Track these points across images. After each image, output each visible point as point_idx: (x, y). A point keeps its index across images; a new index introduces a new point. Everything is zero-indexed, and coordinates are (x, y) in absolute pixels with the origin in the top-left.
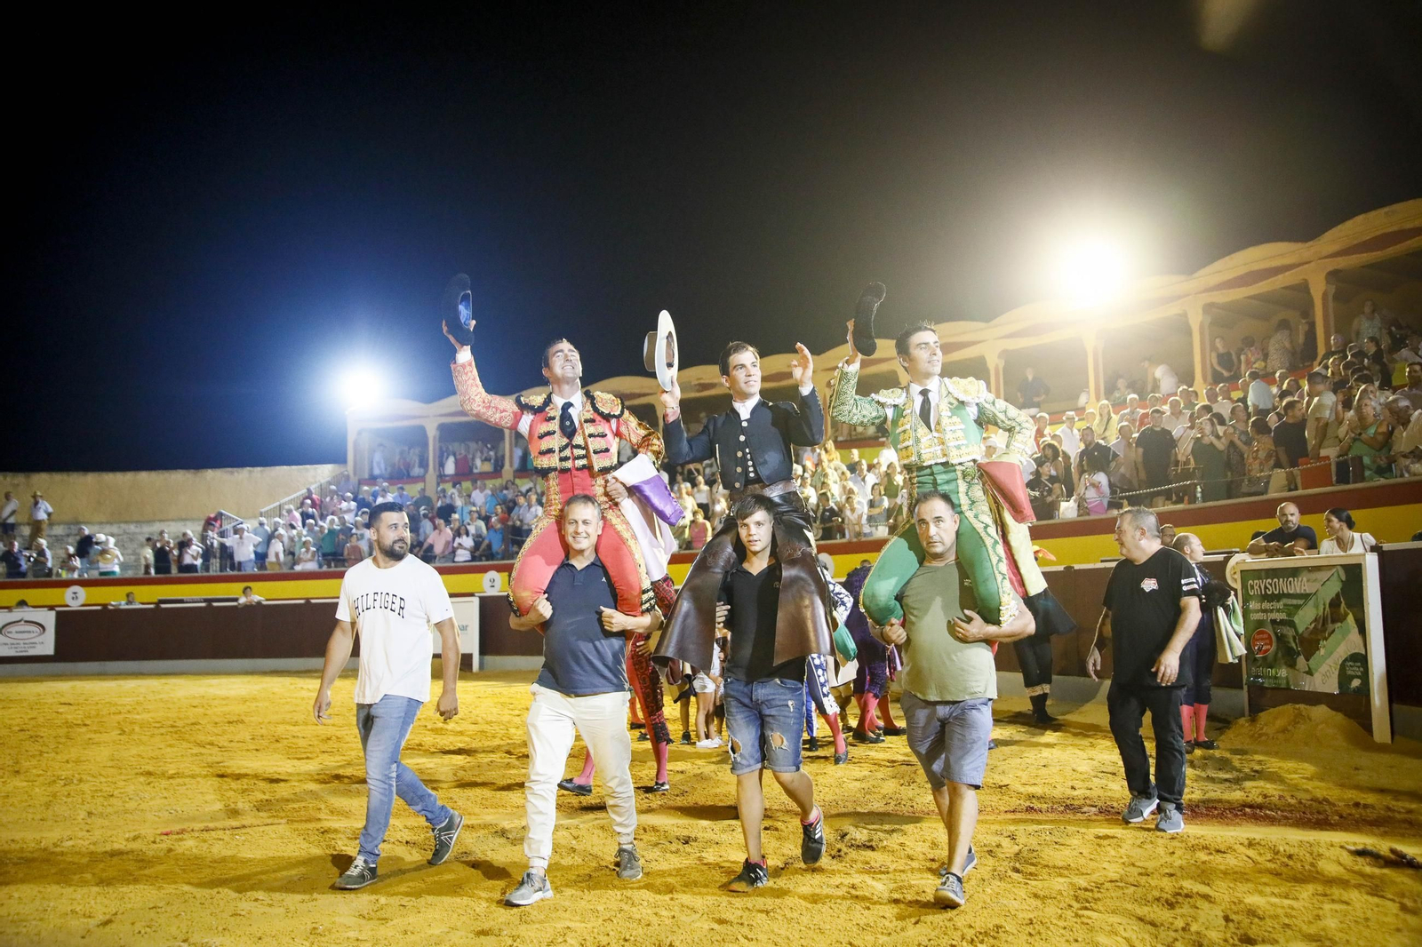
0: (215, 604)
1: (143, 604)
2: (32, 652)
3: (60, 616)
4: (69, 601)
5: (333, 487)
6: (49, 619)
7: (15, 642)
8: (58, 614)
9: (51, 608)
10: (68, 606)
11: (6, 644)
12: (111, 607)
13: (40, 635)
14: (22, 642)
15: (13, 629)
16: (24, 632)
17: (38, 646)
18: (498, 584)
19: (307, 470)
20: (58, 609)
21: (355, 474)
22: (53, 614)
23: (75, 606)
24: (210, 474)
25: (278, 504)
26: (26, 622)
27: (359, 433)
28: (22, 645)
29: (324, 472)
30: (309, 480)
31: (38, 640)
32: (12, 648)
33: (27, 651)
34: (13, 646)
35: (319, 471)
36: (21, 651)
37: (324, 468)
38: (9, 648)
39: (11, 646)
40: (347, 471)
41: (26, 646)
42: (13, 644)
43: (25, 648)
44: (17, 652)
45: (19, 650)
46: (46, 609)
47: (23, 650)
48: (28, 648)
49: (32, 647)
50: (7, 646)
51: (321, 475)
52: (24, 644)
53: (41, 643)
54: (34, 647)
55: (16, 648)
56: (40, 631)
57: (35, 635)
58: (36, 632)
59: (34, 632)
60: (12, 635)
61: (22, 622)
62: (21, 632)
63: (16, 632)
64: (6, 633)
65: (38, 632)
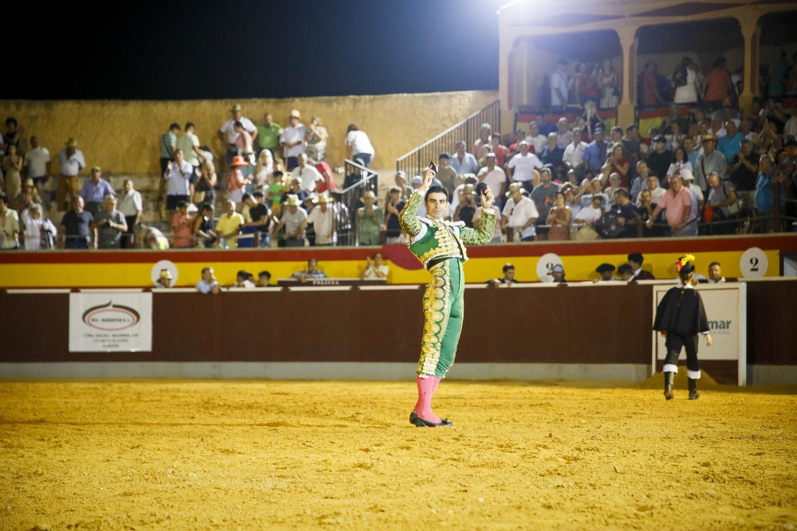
0: (363, 288)
2: (122, 348)
3: (158, 300)
5: (487, 126)
6: (144, 303)
7: (103, 332)
8: (156, 297)
9: (147, 289)
11: (90, 336)
13: (132, 325)
14: (110, 333)
15: (99, 315)
16: (113, 320)
17: (132, 340)
18: (763, 265)
20: (154, 290)
21: (510, 106)
22: (149, 297)
25: (416, 149)
26: (115, 306)
27: (516, 43)
28: (111, 338)
29: (463, 102)
30: (441, 114)
31: (131, 331)
32: (98, 341)
33: (117, 346)
34: (100, 338)
35: (455, 101)
36: (110, 346)
37: (462, 97)
38: (94, 341)
39: (96, 338)
40: (498, 101)
41: (116, 338)
42: (99, 336)
43: (114, 341)
44: (104, 346)
45: (107, 344)
46: (140, 290)
47: (112, 343)
48: (119, 341)
49: (124, 341)
50: (91, 339)
51: (458, 107)
52: (114, 336)
53: (133, 335)
54: (126, 341)
55: (103, 341)
56: (131, 319)
57: (127, 324)
58: (126, 320)
59: (124, 320)
60: (99, 324)
61: (110, 307)
62: (109, 320)
63: (103, 320)
64: (90, 321)
65: (129, 321)
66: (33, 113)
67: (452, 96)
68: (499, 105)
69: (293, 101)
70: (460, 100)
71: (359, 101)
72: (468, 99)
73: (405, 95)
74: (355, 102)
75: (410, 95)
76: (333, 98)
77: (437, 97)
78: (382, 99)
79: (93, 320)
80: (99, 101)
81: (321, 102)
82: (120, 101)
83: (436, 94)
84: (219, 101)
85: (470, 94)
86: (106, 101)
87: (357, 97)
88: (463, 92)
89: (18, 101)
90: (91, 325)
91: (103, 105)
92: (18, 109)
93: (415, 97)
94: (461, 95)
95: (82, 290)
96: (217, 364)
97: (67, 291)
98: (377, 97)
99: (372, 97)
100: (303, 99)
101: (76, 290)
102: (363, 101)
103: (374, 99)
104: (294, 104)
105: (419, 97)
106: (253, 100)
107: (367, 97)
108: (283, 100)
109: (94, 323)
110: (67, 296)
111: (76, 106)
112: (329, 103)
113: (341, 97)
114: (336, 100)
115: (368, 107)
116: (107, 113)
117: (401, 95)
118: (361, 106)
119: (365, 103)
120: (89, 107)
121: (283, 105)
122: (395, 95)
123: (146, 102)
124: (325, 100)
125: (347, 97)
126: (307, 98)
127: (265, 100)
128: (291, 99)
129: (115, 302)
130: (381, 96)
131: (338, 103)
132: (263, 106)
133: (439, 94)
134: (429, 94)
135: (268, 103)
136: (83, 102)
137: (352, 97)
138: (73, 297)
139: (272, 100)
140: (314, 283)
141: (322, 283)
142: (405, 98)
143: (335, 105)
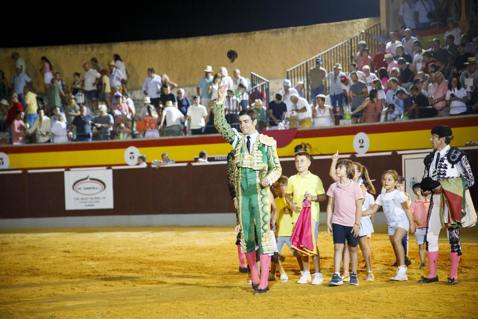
1: (177, 162)
2: (96, 206)
3: (116, 174)
4: (127, 160)
6: (107, 176)
7: (85, 197)
8: (114, 171)
9: (109, 167)
10: (127, 165)
11: (77, 199)
12: (153, 166)
13: (101, 191)
14: (89, 197)
15: (81, 185)
16: (90, 188)
17: (101, 201)
19: (344, 26)
20: (114, 168)
21: (388, 26)
22: (110, 172)
23: (132, 164)
24: (258, 35)
25: (305, 62)
26: (91, 179)
28: (89, 200)
29: (361, 26)
30: (347, 35)
31: (100, 195)
32: (82, 202)
33: (93, 205)
34: (83, 201)
35: (356, 26)
36: (89, 205)
37: (360, 23)
38: (80, 203)
39: (81, 201)
40: (380, 24)
41: (93, 200)
42: (83, 199)
43: (91, 202)
44: (86, 206)
45: (87, 204)
46: (105, 168)
47: (91, 204)
48: (94, 202)
49: (96, 202)
50: (79, 201)
51: (358, 29)
52: (91, 199)
53: (102, 198)
54: (99, 202)
55: (85, 202)
56: (101, 187)
57: (99, 190)
58: (98, 188)
59: (97, 188)
60: (82, 191)
61: (88, 180)
62: (88, 188)
63: (85, 189)
64: (77, 189)
65: (99, 188)
66: (101, 52)
67: (354, 23)
68: (380, 26)
69: (255, 34)
70: (359, 25)
71: (296, 30)
72: (364, 24)
73: (324, 24)
74: (293, 31)
75: (327, 24)
76: (280, 29)
77: (344, 24)
78: (309, 28)
79: (79, 189)
80: (139, 42)
81: (272, 33)
82: (152, 41)
83: (344, 22)
84: (210, 37)
85: (365, 20)
86: (144, 41)
87: (294, 28)
88: (360, 20)
89: (93, 44)
90: (77, 192)
91: (142, 44)
92: (93, 50)
93: (330, 25)
94: (360, 21)
95: (72, 169)
96: (150, 216)
97: (63, 170)
98: (307, 27)
99: (304, 27)
100: (261, 31)
101: (68, 168)
102: (298, 30)
103: (305, 28)
104: (256, 35)
105: (333, 25)
106: (231, 34)
107: (301, 27)
108: (249, 33)
109: (79, 191)
110: (62, 174)
111: (126, 45)
112: (277, 33)
113: (285, 29)
114: (281, 31)
115: (301, 34)
116: (144, 49)
117: (321, 24)
118: (297, 33)
119: (300, 32)
120: (134, 46)
121: (249, 37)
122: (318, 25)
123: (167, 40)
124: (275, 31)
125: (288, 28)
126: (264, 31)
127: (238, 34)
128: (254, 32)
129: (91, 177)
130: (309, 26)
131: (283, 33)
132: (237, 38)
133: (346, 22)
134: (339, 23)
135: (240, 35)
136: (130, 43)
137: (291, 28)
138: (67, 174)
139: (242, 34)
140: (216, 159)
141: (221, 159)
142: (324, 26)
143: (281, 34)
